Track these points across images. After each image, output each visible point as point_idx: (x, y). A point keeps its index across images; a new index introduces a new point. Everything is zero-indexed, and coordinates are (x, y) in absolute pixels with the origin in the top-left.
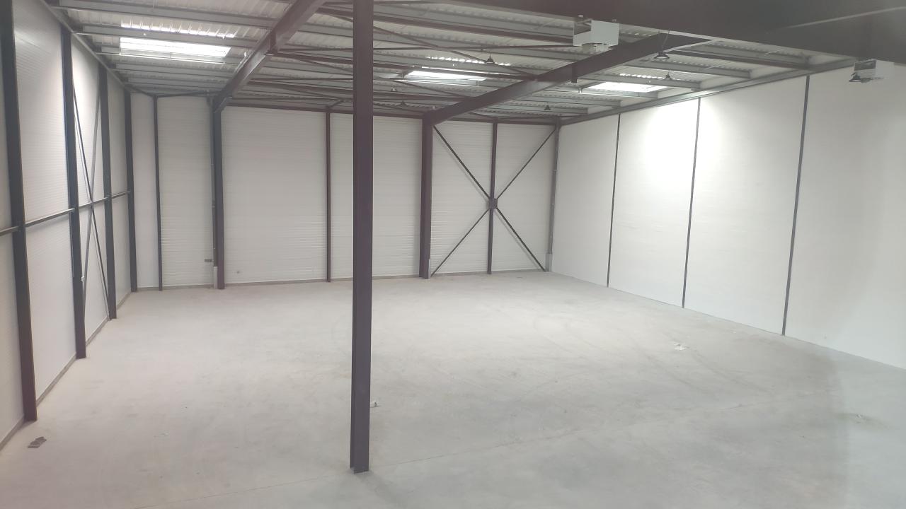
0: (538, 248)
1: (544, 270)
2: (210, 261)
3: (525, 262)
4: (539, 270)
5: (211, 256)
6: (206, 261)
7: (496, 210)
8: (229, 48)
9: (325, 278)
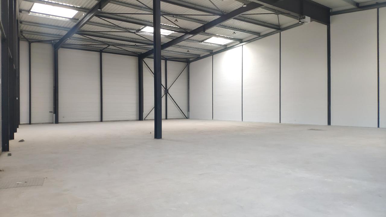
0: (184, 108)
1: (187, 118)
2: (52, 112)
3: (179, 115)
4: (185, 118)
5: (52, 110)
6: (50, 112)
7: (168, 94)
8: (78, 11)
9: (100, 120)
